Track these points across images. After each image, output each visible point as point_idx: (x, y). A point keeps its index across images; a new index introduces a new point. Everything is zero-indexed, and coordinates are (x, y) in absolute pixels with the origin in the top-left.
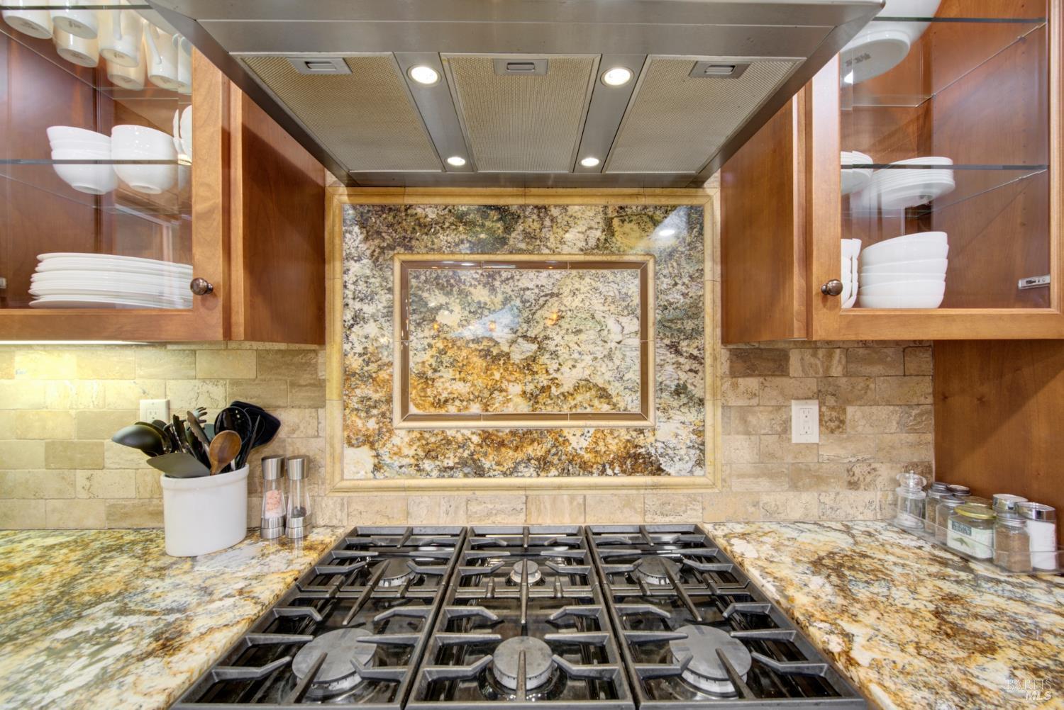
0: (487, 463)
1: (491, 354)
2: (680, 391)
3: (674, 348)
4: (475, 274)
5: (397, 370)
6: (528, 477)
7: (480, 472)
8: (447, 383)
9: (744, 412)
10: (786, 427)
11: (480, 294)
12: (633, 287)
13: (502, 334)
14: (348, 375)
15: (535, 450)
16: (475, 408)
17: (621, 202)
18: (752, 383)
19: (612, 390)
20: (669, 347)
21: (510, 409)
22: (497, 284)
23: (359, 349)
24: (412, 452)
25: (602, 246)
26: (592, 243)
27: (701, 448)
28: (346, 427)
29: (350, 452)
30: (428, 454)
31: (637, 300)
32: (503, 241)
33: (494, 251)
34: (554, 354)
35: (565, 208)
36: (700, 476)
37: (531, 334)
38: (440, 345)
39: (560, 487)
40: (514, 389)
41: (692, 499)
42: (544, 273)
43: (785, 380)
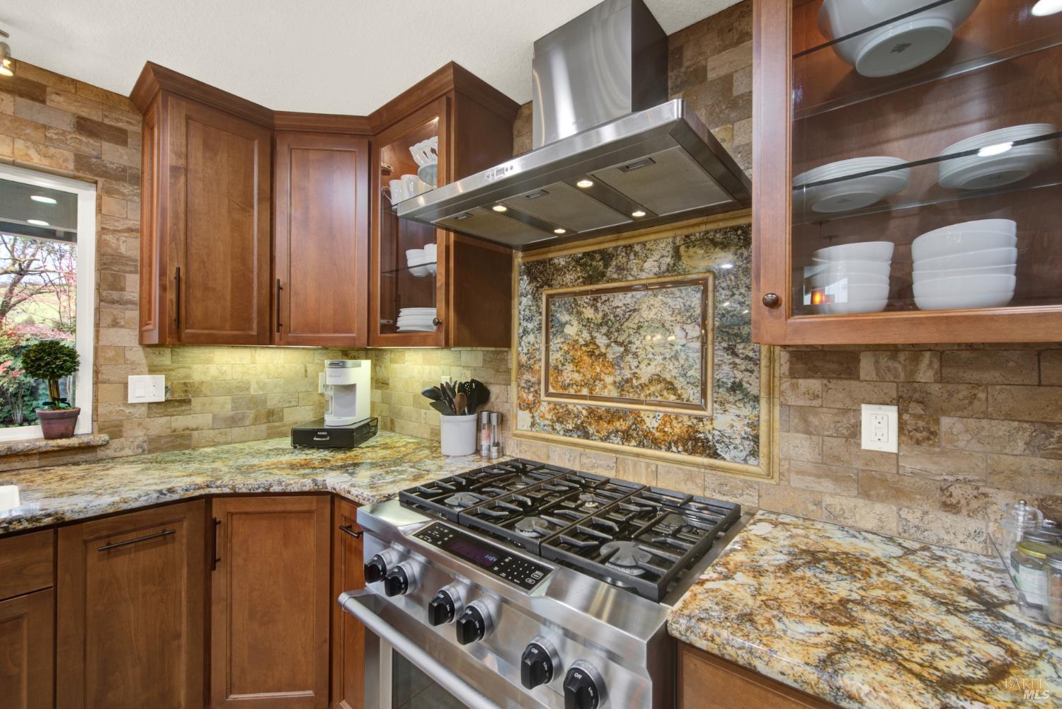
0: (591, 430)
1: (595, 354)
2: (736, 387)
3: (731, 350)
4: (586, 299)
5: (543, 363)
6: (615, 445)
7: (587, 436)
8: (569, 374)
9: (803, 412)
10: (854, 432)
11: (589, 313)
12: (695, 299)
13: (601, 341)
14: (520, 366)
15: (621, 425)
16: (585, 391)
17: (686, 232)
18: (815, 384)
19: (678, 385)
20: (726, 349)
21: (606, 394)
22: (599, 304)
23: (525, 351)
24: (550, 417)
25: (671, 269)
26: (664, 268)
27: (756, 439)
28: (519, 398)
29: (520, 412)
30: (560, 420)
31: (698, 311)
32: (603, 275)
33: (597, 282)
34: (636, 355)
35: (644, 244)
36: (753, 466)
37: (620, 339)
38: (566, 348)
39: (638, 455)
40: (609, 380)
41: (750, 486)
42: (629, 295)
43: (854, 383)
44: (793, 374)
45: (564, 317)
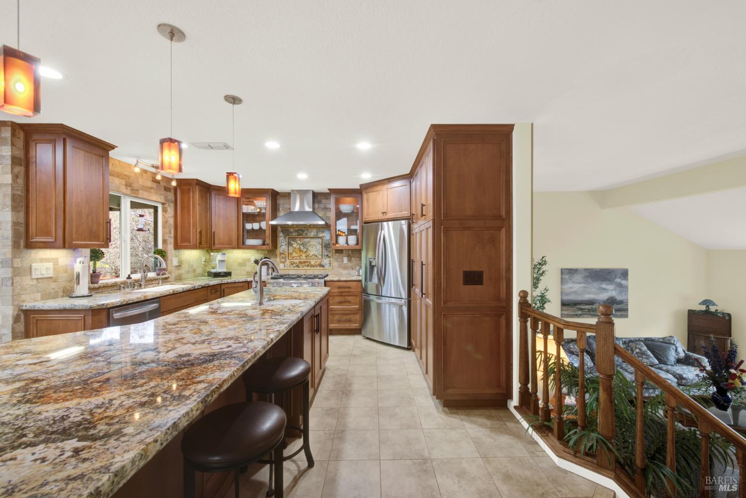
0: (300, 266)
1: (301, 251)
2: (327, 255)
3: (326, 250)
4: (298, 239)
5: (287, 253)
6: (306, 268)
8: (294, 255)
9: (337, 259)
10: (343, 261)
11: (299, 242)
12: (321, 241)
13: (302, 248)
15: (307, 264)
16: (298, 258)
18: (338, 254)
19: (318, 255)
21: (303, 258)
22: (301, 240)
23: (282, 250)
24: (289, 264)
25: (316, 235)
27: (330, 264)
28: (280, 260)
29: (280, 264)
30: (292, 264)
31: (321, 243)
34: (309, 250)
36: (330, 268)
37: (306, 247)
38: (293, 249)
40: (304, 255)
41: (329, 271)
42: (308, 239)
43: (343, 254)
44: (335, 253)
45: (293, 242)
